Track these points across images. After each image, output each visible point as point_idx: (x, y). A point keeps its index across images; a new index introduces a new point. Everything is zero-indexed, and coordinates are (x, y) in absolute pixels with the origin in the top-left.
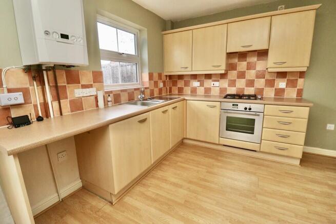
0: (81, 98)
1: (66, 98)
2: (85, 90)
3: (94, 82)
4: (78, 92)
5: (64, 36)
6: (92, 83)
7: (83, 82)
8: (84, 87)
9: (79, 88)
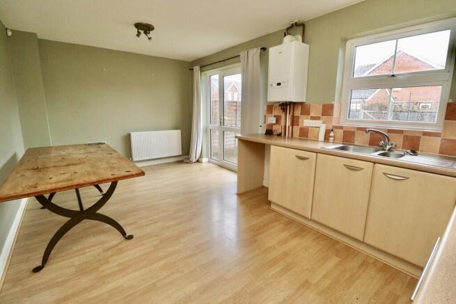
0: (308, 127)
1: (298, 125)
2: (314, 121)
3: (322, 115)
4: (307, 122)
5: (279, 84)
6: (320, 115)
7: (312, 114)
8: (313, 118)
9: (308, 119)
